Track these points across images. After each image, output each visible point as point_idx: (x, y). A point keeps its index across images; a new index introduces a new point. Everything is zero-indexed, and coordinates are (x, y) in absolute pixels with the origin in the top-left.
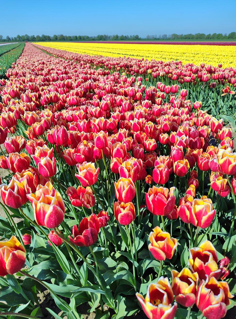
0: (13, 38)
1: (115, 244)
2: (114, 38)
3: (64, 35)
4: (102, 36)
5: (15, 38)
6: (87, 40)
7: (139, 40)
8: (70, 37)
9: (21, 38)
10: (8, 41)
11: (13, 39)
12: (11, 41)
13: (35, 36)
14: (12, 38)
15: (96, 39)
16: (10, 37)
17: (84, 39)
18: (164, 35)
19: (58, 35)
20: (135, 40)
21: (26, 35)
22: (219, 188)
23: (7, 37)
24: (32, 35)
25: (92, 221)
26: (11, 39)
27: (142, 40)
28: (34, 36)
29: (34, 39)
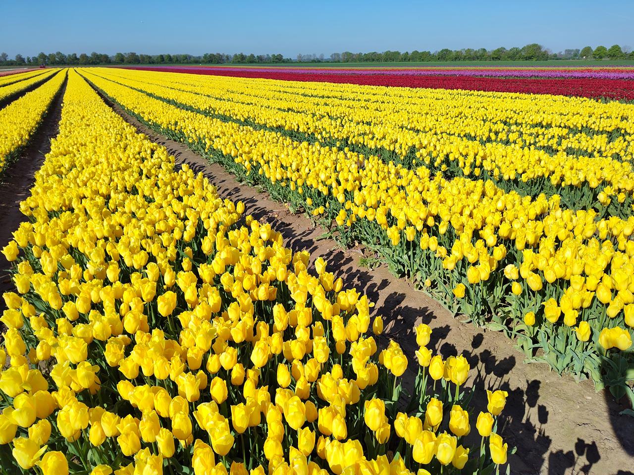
0: (31, 59)
3: (138, 54)
5: (35, 59)
7: (283, 64)
8: (150, 57)
9: (49, 59)
10: (20, 64)
11: (29, 61)
12: (26, 65)
13: (78, 56)
16: (23, 57)
19: (126, 54)
20: (276, 62)
21: (59, 53)
23: (17, 57)
24: (71, 54)
26: (26, 61)
28: (75, 54)
29: (75, 61)
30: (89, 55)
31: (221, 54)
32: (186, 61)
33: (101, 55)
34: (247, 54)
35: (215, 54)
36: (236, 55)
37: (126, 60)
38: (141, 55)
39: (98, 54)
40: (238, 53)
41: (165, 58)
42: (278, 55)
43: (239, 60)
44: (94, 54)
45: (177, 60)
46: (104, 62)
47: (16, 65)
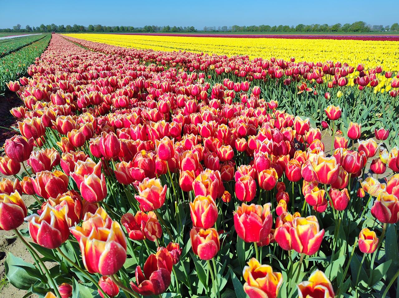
0: (36, 28)
1: (189, 287)
2: (165, 30)
3: (103, 25)
4: (151, 27)
5: (38, 28)
6: (131, 32)
7: (194, 33)
8: (110, 28)
9: (46, 28)
10: (29, 32)
11: (35, 30)
12: (32, 32)
13: (65, 27)
14: (34, 28)
15: (142, 30)
16: (30, 27)
17: (128, 30)
18: (224, 27)
19: (95, 25)
20: (190, 32)
21: (53, 25)
22: (315, 201)
23: (26, 27)
24: (61, 25)
25: (162, 258)
26: (32, 29)
27: (198, 32)
28: (63, 26)
29: (64, 30)
30: (72, 26)
31: (155, 26)
33: (79, 26)
34: (172, 26)
36: (165, 27)
37: (95, 30)
38: (105, 27)
41: (120, 28)
42: (191, 27)
43: (167, 30)
46: (81, 31)
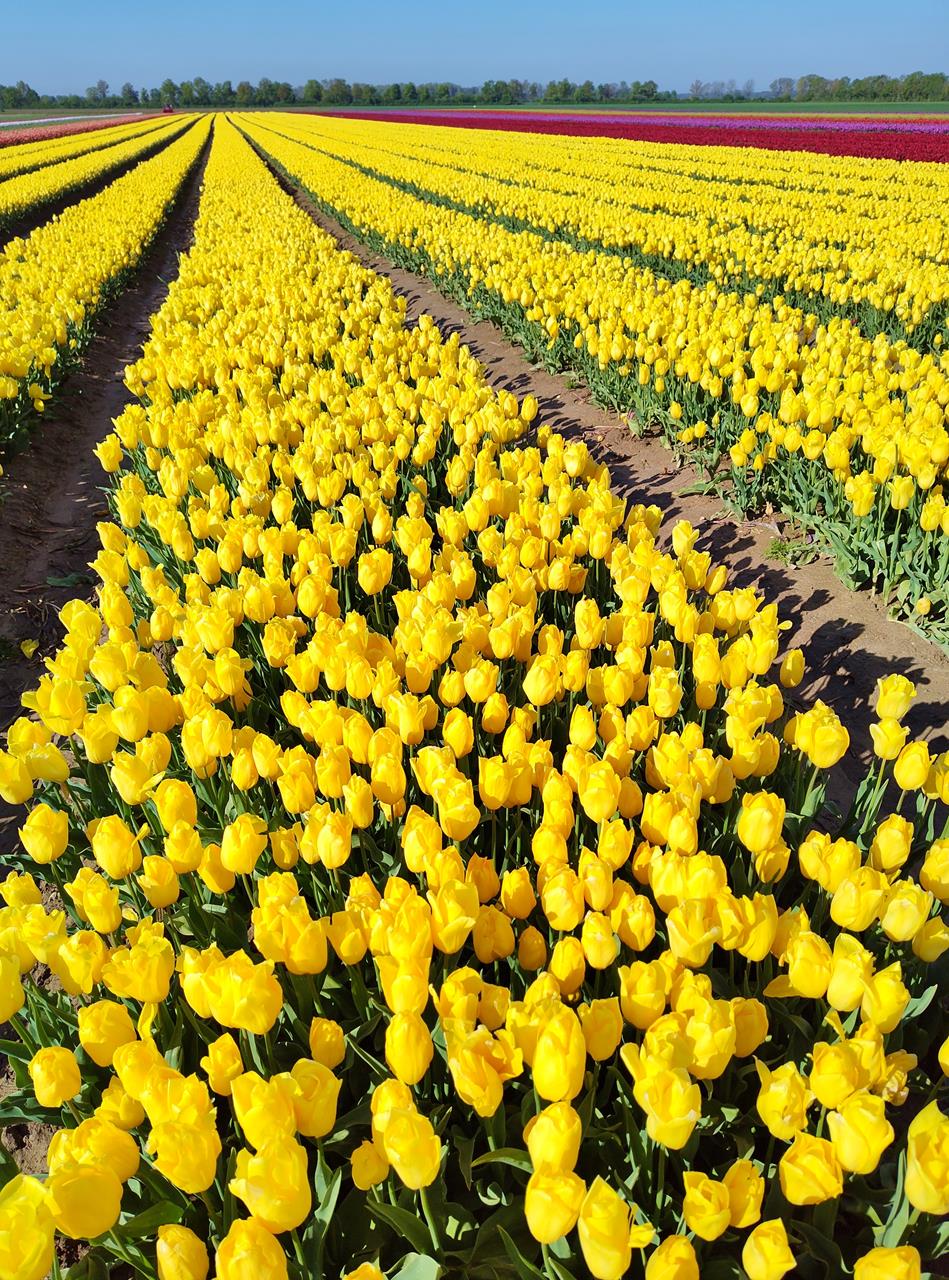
0: (149, 93)
2: (552, 94)
3: (350, 82)
4: (505, 85)
5: (156, 94)
6: (439, 103)
8: (373, 90)
9: (180, 93)
10: (129, 105)
12: (139, 106)
13: (235, 88)
14: (144, 92)
16: (135, 89)
19: (325, 81)
20: (641, 101)
21: (199, 81)
23: (124, 88)
24: (222, 82)
26: (140, 97)
28: (229, 83)
29: (229, 99)
30: (255, 84)
31: (521, 81)
32: (444, 98)
33: (278, 84)
34: (578, 81)
35: (508, 81)
36: (552, 85)
37: (324, 97)
38: (356, 85)
39: (273, 81)
40: (558, 79)
41: (404, 93)
42: (646, 84)
43: (559, 95)
44: (266, 84)
45: (428, 97)
46: (282, 101)
47: (122, 106)
